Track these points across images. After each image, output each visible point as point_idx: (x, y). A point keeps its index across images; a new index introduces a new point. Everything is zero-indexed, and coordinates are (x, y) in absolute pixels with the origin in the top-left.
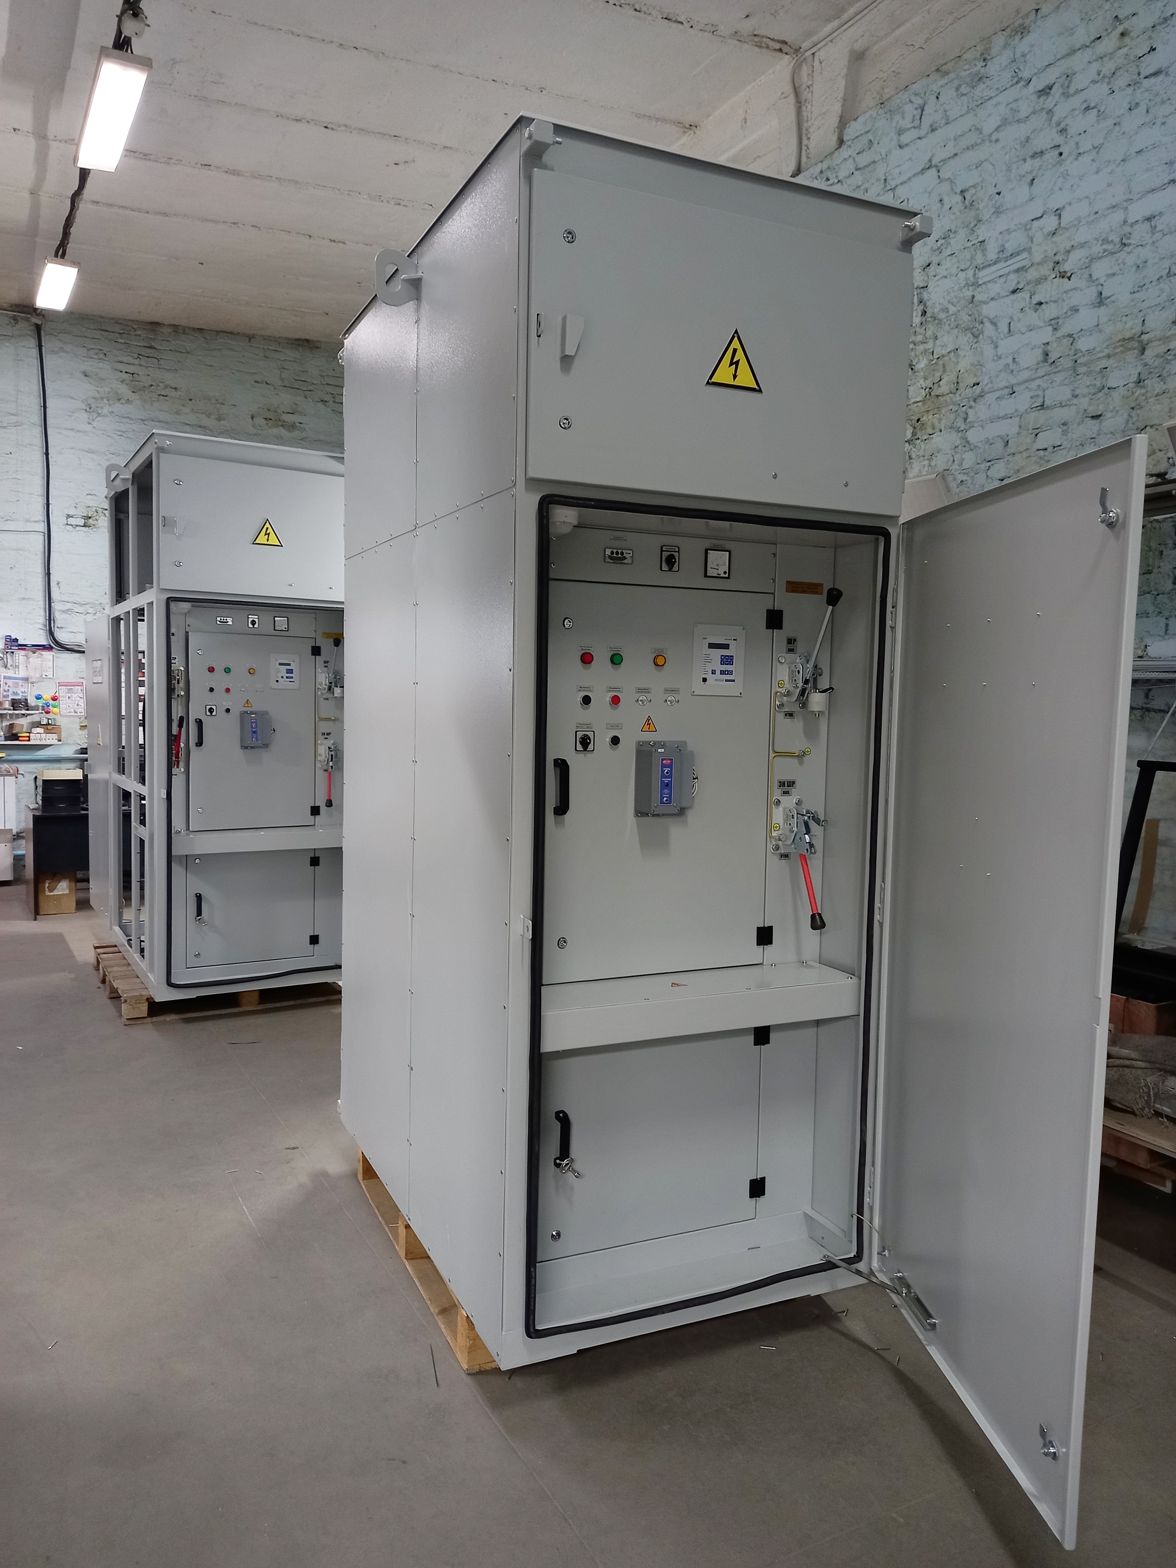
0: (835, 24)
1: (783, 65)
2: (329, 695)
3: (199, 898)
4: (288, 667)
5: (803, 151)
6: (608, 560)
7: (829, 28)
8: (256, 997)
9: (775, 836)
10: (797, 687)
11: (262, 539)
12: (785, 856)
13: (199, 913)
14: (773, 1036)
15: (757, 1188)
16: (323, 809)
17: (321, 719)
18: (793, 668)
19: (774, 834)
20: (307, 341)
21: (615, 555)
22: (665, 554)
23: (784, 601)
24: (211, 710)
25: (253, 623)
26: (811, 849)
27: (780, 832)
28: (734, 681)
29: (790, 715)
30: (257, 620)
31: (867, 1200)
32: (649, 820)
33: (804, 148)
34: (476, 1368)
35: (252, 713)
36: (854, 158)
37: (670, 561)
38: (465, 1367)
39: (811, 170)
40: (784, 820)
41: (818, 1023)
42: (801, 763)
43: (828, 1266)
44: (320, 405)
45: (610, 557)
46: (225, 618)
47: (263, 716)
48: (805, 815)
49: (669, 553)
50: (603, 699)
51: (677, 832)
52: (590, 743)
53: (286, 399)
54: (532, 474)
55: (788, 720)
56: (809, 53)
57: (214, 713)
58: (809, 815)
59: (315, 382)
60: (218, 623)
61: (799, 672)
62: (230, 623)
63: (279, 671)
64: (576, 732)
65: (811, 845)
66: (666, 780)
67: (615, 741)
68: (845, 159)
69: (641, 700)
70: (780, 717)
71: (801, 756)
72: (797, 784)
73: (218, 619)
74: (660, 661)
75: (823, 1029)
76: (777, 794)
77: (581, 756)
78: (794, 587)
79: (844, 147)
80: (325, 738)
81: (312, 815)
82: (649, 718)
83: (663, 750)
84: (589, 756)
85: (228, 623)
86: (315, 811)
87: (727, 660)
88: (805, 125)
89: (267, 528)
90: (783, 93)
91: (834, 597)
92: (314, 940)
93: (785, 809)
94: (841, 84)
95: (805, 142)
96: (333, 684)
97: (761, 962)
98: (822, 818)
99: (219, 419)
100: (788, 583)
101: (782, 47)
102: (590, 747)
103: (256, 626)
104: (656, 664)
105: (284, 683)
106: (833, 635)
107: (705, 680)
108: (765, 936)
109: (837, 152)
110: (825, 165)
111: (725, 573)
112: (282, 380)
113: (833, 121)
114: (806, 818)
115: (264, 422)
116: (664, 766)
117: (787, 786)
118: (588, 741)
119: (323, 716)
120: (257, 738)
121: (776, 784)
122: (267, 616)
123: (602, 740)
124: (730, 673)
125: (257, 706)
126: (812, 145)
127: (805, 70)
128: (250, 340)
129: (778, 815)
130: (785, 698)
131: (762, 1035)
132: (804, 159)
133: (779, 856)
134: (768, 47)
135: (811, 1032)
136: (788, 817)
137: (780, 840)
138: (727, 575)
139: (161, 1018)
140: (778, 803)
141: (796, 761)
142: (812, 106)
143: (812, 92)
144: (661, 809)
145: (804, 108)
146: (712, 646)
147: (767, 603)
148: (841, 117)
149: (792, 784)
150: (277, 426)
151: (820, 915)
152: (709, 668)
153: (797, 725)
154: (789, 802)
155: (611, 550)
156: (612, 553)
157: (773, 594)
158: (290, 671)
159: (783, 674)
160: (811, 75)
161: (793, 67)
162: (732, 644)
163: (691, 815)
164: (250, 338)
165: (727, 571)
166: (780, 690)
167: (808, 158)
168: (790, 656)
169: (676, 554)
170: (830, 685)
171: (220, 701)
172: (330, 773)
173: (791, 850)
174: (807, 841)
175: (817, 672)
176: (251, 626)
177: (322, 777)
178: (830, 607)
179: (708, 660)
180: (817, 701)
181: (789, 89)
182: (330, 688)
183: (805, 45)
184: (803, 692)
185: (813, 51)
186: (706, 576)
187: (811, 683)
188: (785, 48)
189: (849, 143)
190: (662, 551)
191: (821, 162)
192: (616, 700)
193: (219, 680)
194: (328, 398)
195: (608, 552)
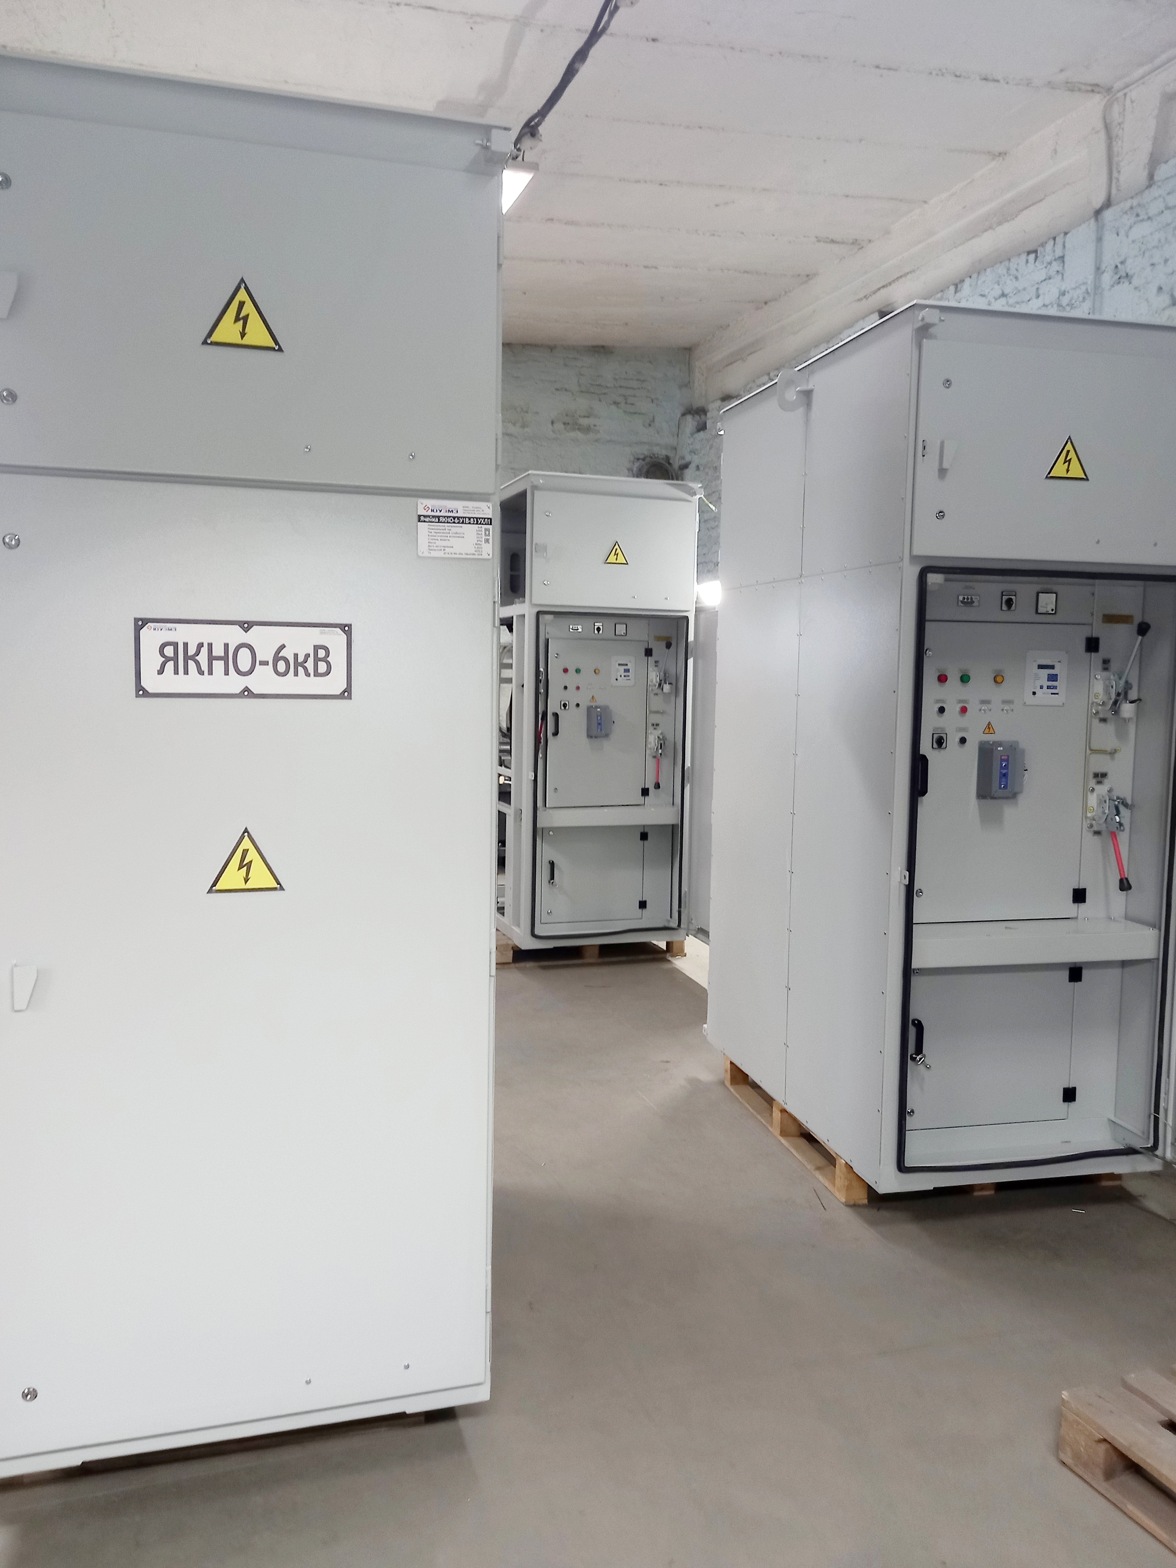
0: (1147, 68)
1: (1095, 104)
2: (659, 691)
3: (552, 864)
4: (626, 667)
5: (1114, 185)
6: (960, 604)
7: (1141, 71)
8: (597, 951)
9: (1090, 817)
10: (1111, 699)
11: (612, 558)
12: (1097, 833)
13: (552, 877)
14: (1085, 973)
15: (1069, 1095)
16: (652, 791)
17: (651, 712)
18: (1107, 683)
19: (1089, 815)
20: (603, 347)
21: (966, 600)
22: (1005, 598)
23: (1099, 630)
24: (565, 705)
25: (598, 629)
26: (1120, 827)
27: (1094, 813)
28: (1058, 694)
29: (1104, 720)
30: (601, 627)
31: (1162, 1104)
32: (989, 802)
33: (1114, 181)
34: (852, 1203)
35: (597, 707)
36: (1164, 199)
37: (1009, 603)
38: (843, 1200)
39: (1122, 205)
40: (1098, 804)
41: (1124, 964)
42: (1113, 758)
43: (1130, 1151)
44: (613, 407)
45: (962, 602)
46: (576, 626)
47: (605, 709)
48: (1116, 801)
49: (1008, 597)
50: (952, 709)
51: (1010, 812)
52: (943, 742)
53: (582, 404)
54: (916, 552)
55: (1102, 725)
56: (1121, 94)
57: (567, 708)
58: (1119, 800)
59: (609, 385)
60: (571, 630)
61: (1112, 687)
62: (580, 630)
63: (618, 671)
64: (933, 734)
65: (1120, 824)
66: (1004, 771)
67: (963, 741)
68: (1155, 198)
69: (983, 710)
70: (1096, 722)
71: (1113, 753)
72: (1109, 775)
73: (571, 627)
74: (999, 679)
75: (1127, 970)
76: (1092, 783)
77: (936, 752)
78: (1110, 619)
79: (1154, 187)
80: (654, 729)
81: (642, 795)
82: (989, 724)
83: (1002, 749)
84: (942, 751)
85: (578, 631)
86: (645, 792)
87: (1053, 678)
88: (1116, 159)
89: (616, 549)
90: (1093, 129)
91: (1143, 629)
92: (643, 905)
93: (1098, 795)
94: (1152, 123)
95: (1115, 174)
96: (663, 682)
97: (1076, 916)
98: (1129, 802)
99: (524, 426)
100: (1104, 616)
101: (1094, 88)
102: (944, 745)
103: (601, 632)
104: (995, 681)
105: (622, 681)
106: (1143, 659)
107: (1034, 693)
108: (1079, 896)
109: (1147, 191)
110: (1135, 202)
111: (1052, 610)
112: (580, 386)
113: (1143, 158)
114: (1116, 803)
115: (562, 426)
116: (1002, 760)
117: (1100, 777)
118: (943, 741)
119: (653, 708)
120: (601, 730)
121: (1091, 776)
122: (610, 623)
123: (952, 740)
124: (1055, 687)
125: (600, 702)
126: (1122, 178)
127: (1116, 108)
128: (551, 350)
129: (1093, 800)
130: (1100, 707)
131: (1075, 973)
132: (1114, 191)
133: (1092, 833)
134: (1080, 90)
135: (1117, 972)
136: (1101, 802)
137: (1094, 819)
138: (1054, 612)
139: (522, 965)
140: (1093, 790)
141: (1108, 757)
142: (1122, 142)
143: (1123, 129)
144: (1000, 793)
145: (1114, 143)
146: (1041, 667)
147: (1086, 632)
148: (1152, 154)
149: (1104, 775)
150: (573, 430)
151: (1127, 879)
152: (1038, 684)
153: (1110, 728)
154: (1102, 790)
155: (963, 597)
156: (964, 598)
157: (1092, 625)
158: (627, 671)
159: (1098, 687)
160: (1123, 113)
161: (1105, 106)
162: (1057, 666)
163: (1021, 798)
164: (552, 348)
165: (1054, 609)
166: (1096, 700)
167: (1118, 190)
168: (1105, 674)
169: (1013, 597)
170: (1138, 696)
171: (572, 697)
172: (659, 760)
173: (1103, 828)
174: (1118, 821)
175: (1128, 686)
176: (596, 632)
177: (651, 763)
178: (1140, 637)
179: (1037, 677)
180: (1127, 709)
181: (1100, 125)
182: (660, 685)
183: (1118, 85)
184: (1115, 702)
185: (1125, 91)
186: (1037, 612)
187: (1122, 696)
188: (1097, 89)
189: (1160, 183)
190: (1002, 595)
191: (1132, 198)
192: (964, 710)
193: (571, 679)
194: (620, 399)
195: (961, 598)
